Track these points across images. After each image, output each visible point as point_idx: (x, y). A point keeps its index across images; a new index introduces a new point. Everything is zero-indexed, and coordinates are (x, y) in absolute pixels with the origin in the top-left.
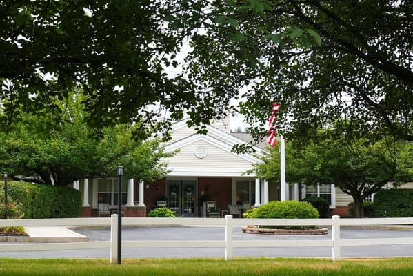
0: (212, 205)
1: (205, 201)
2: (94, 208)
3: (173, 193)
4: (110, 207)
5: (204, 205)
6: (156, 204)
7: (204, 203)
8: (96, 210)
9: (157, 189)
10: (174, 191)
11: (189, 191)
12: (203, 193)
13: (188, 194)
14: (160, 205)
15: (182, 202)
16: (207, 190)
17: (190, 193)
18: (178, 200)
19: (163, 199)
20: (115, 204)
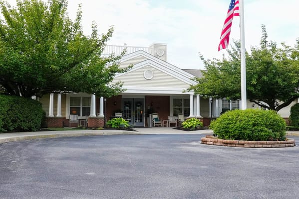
0: (156, 116)
1: (151, 113)
2: (67, 118)
3: (127, 108)
4: (79, 118)
5: (150, 117)
6: (115, 115)
7: (150, 115)
8: (68, 120)
9: (115, 105)
10: (127, 106)
11: (139, 106)
12: (149, 108)
13: (138, 108)
14: (117, 115)
15: (133, 114)
16: (152, 105)
17: (140, 108)
18: (130, 113)
19: (120, 111)
20: (83, 115)
